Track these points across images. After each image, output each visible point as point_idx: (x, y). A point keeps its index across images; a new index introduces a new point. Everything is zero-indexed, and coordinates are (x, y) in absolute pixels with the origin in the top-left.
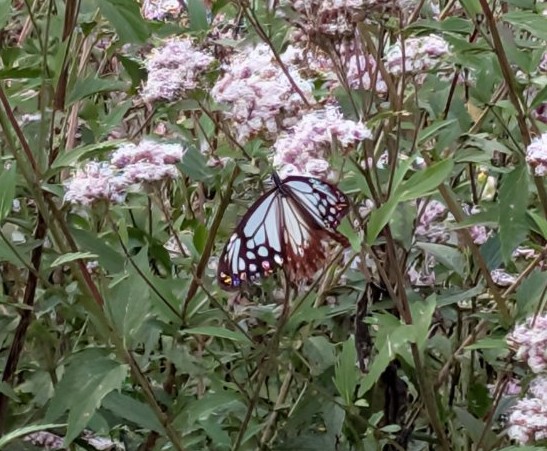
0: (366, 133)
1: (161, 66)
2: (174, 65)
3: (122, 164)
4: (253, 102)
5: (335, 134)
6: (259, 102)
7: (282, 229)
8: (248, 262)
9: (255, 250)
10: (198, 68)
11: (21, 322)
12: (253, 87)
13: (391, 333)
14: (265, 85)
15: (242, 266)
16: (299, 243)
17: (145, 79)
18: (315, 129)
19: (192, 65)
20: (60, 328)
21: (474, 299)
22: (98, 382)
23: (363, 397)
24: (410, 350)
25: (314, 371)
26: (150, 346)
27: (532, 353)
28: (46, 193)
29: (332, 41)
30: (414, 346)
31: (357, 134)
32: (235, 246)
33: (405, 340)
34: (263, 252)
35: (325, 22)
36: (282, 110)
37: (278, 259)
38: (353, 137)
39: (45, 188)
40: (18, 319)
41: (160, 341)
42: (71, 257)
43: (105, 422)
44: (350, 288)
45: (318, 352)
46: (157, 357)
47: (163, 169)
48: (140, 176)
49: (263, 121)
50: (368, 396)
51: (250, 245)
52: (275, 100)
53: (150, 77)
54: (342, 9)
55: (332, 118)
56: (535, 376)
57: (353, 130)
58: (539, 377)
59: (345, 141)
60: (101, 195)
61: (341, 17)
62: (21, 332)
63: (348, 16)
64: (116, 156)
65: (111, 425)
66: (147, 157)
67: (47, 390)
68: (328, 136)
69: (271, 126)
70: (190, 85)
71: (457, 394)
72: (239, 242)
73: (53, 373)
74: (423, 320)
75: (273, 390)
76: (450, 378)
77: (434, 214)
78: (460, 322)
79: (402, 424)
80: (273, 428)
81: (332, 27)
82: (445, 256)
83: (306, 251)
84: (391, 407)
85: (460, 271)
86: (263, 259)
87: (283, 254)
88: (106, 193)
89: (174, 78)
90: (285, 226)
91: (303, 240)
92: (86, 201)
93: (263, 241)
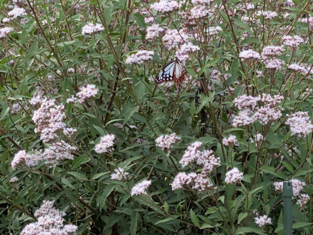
0: (198, 48)
1: (151, 31)
2: (154, 31)
3: (139, 56)
4: (173, 41)
5: (191, 49)
6: (174, 41)
7: (174, 71)
8: (163, 77)
9: (166, 75)
10: (160, 32)
11: (113, 95)
12: (173, 37)
13: (204, 99)
14: (176, 37)
15: (162, 78)
16: (178, 75)
17: (147, 34)
18: (186, 48)
19: (158, 31)
20: (122, 98)
21: (224, 93)
22: (131, 110)
23: (197, 115)
24: (208, 104)
25: (184, 110)
26: (144, 103)
27: (239, 105)
28: (120, 63)
29: (191, 27)
30: (209, 102)
31: (196, 49)
32: (161, 73)
33: (207, 101)
34: (168, 76)
35: (190, 22)
36: (180, 43)
37: (171, 78)
38: (195, 50)
39: (120, 62)
40: (112, 95)
41: (146, 102)
42: (126, 79)
43: (133, 120)
44: (193, 90)
45: (185, 105)
46: (145, 106)
47: (148, 57)
48: (143, 59)
49: (175, 45)
50: (198, 115)
51: (165, 73)
52: (178, 40)
53: (148, 33)
54: (194, 19)
55: (190, 45)
56: (239, 110)
57: (195, 48)
58: (240, 111)
59: (193, 51)
60: (134, 62)
61: (194, 21)
62: (112, 98)
63: (195, 20)
64: (137, 54)
65: (134, 121)
66: (145, 54)
67: (118, 113)
68: (189, 49)
69: (177, 47)
70: (158, 36)
71: (219, 117)
72: (162, 72)
73: (120, 109)
74: (212, 96)
75: (174, 115)
76: (218, 113)
77: (215, 73)
78: (221, 99)
79: (206, 123)
80: (174, 124)
81: (191, 23)
82: (217, 83)
83: (179, 77)
84: (203, 119)
85: (221, 86)
86: (168, 78)
87: (173, 77)
88: (136, 62)
89: (154, 34)
90: (175, 70)
91: (179, 74)
92: (131, 64)
93: (168, 73)
